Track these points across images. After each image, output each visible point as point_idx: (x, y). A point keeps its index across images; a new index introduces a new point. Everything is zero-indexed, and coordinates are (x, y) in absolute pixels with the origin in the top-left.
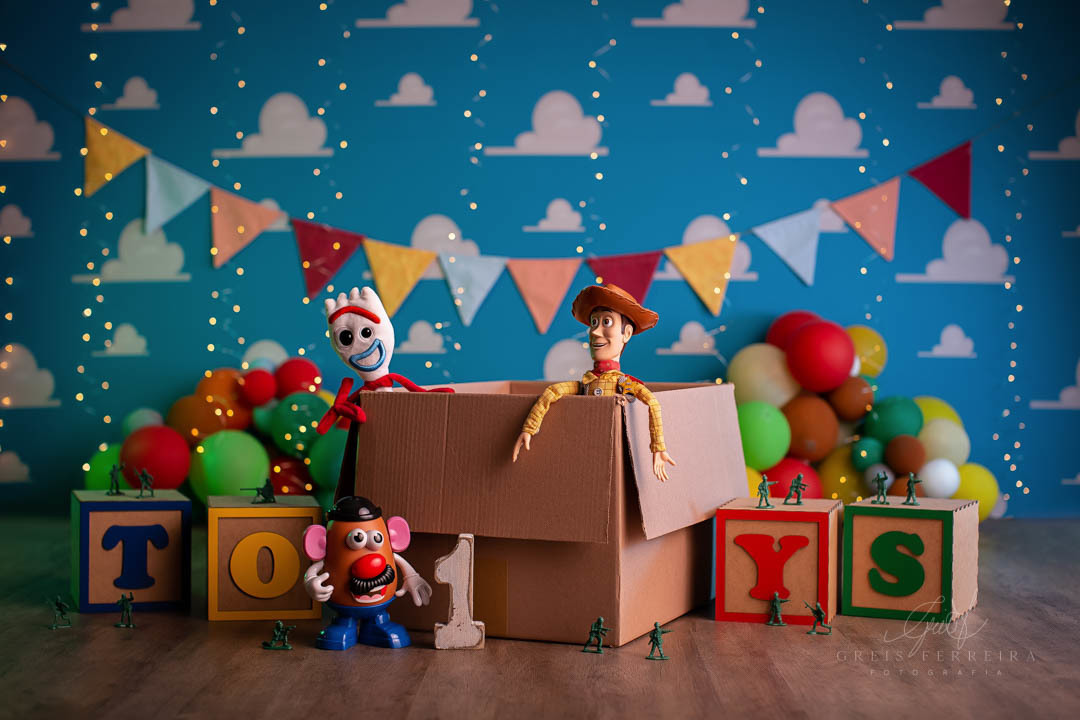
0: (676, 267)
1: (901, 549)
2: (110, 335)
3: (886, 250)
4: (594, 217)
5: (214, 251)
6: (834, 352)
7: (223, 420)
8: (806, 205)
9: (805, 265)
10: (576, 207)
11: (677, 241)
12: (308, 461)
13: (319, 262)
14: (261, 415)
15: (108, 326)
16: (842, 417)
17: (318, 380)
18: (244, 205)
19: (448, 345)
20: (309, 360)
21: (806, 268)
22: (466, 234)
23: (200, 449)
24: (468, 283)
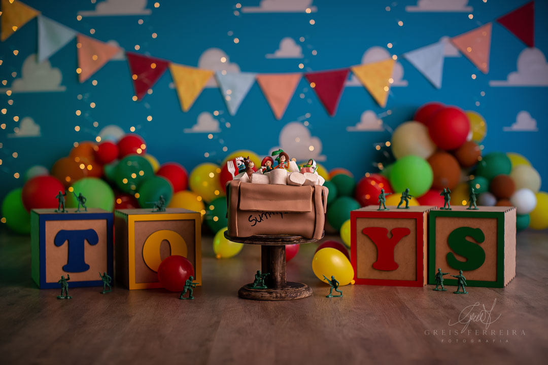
0: (358, 78)
1: (468, 239)
2: (17, 124)
3: (484, 66)
4: (310, 47)
5: (79, 71)
6: (458, 125)
7: (85, 172)
8: (434, 40)
9: (435, 76)
10: (298, 42)
11: (358, 61)
12: (137, 196)
13: (143, 75)
14: (109, 169)
15: (16, 119)
16: (463, 165)
17: (144, 146)
18: (97, 44)
19: (222, 125)
20: (137, 136)
21: (436, 77)
22: (232, 60)
23: (71, 189)
24: (233, 88)
